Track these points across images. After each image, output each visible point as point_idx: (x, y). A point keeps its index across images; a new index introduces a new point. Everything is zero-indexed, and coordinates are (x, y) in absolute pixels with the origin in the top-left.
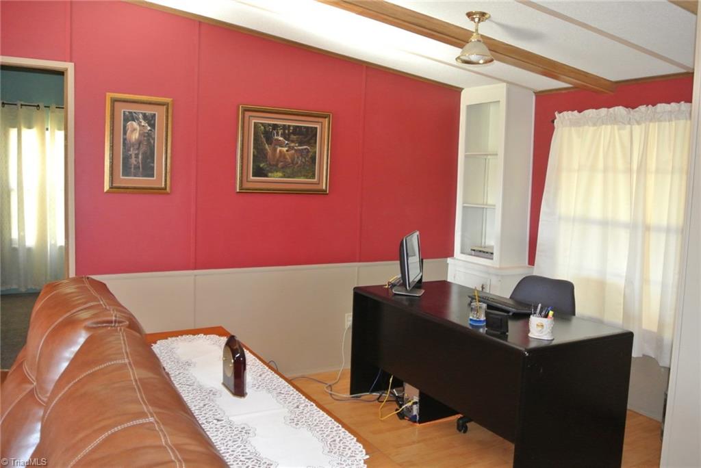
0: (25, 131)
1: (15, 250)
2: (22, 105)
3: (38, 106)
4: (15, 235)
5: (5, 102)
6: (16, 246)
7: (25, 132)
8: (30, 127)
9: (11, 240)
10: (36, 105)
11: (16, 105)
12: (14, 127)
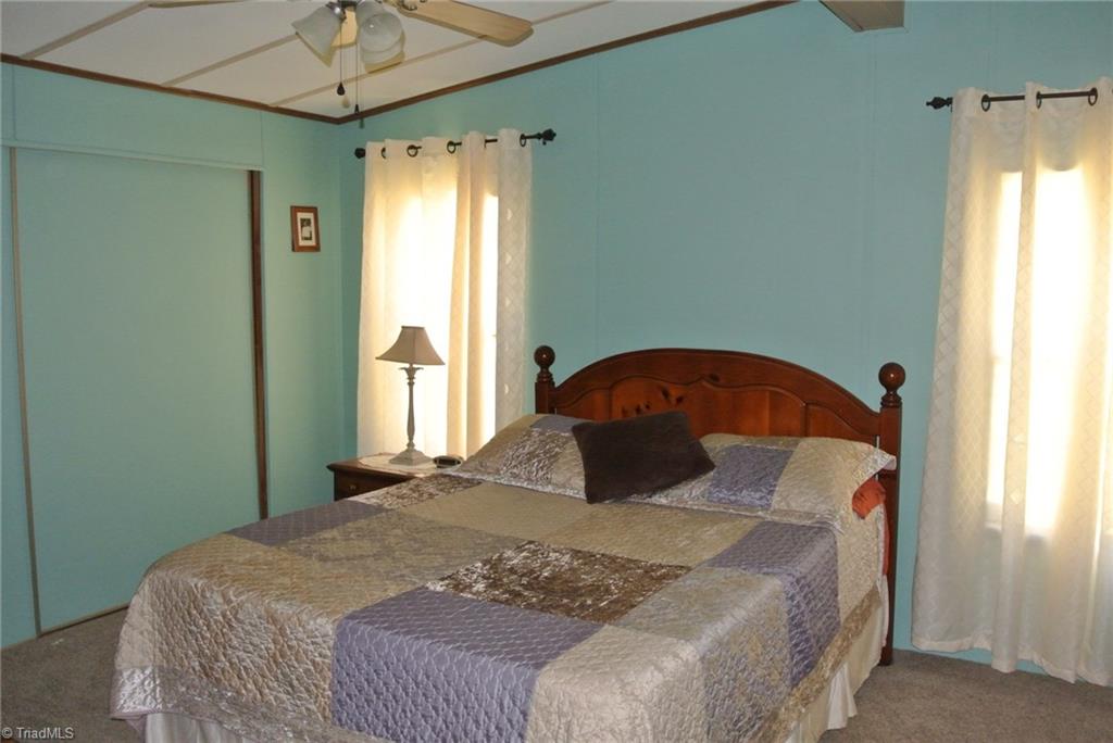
0: (1047, 178)
1: (995, 537)
2: (1040, 96)
3: (1094, 92)
4: (995, 496)
5: (991, 95)
6: (998, 527)
7: (1048, 180)
8: (1063, 165)
9: (983, 507)
10: (1088, 89)
11: (1022, 98)
12: (1014, 170)
